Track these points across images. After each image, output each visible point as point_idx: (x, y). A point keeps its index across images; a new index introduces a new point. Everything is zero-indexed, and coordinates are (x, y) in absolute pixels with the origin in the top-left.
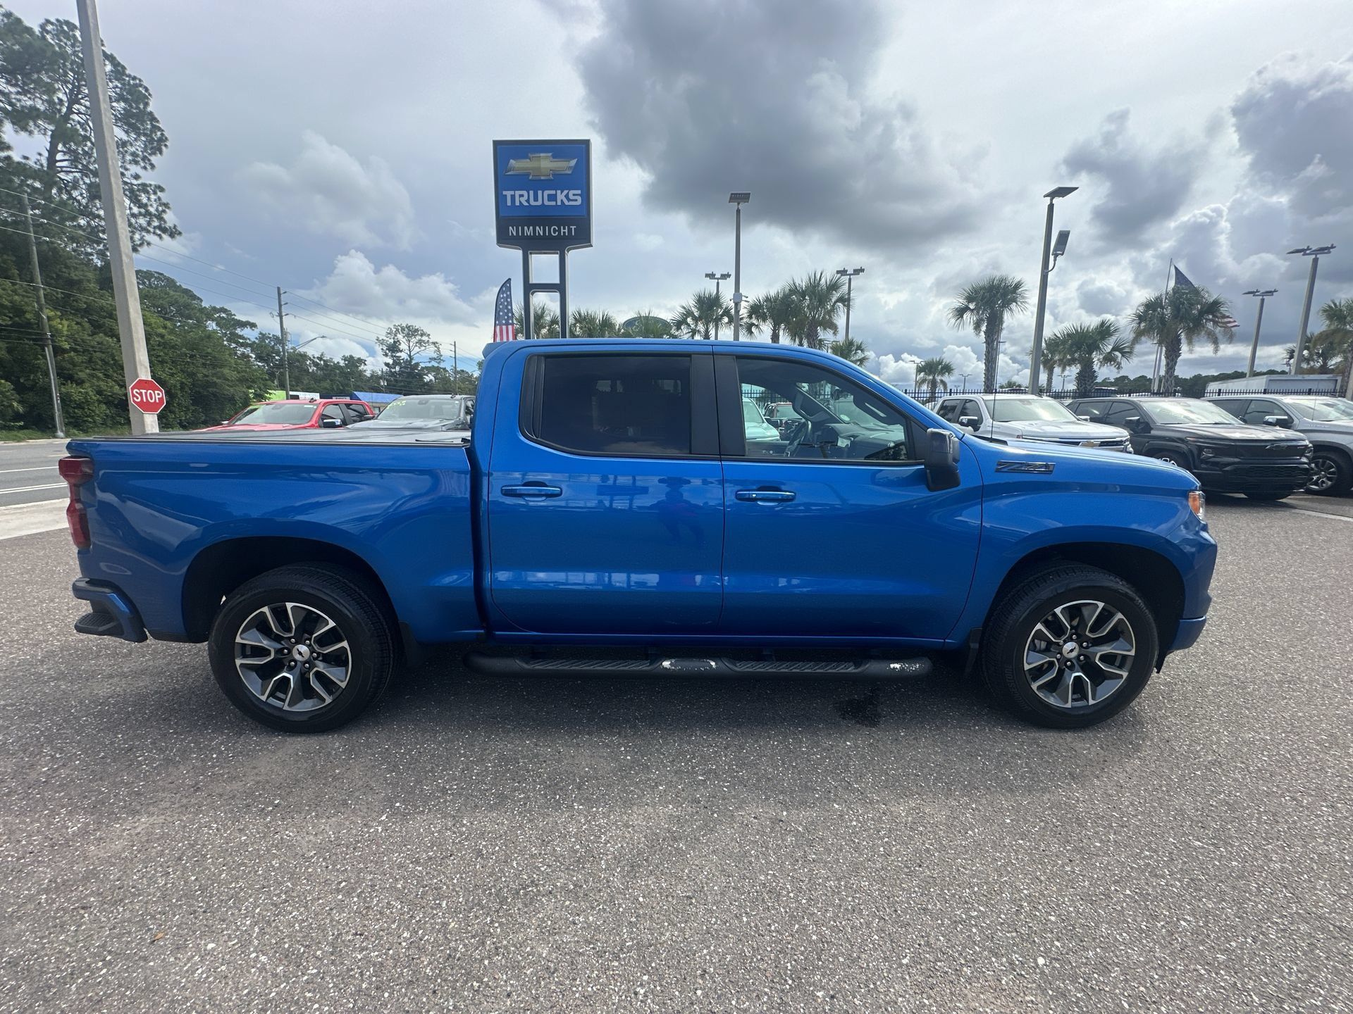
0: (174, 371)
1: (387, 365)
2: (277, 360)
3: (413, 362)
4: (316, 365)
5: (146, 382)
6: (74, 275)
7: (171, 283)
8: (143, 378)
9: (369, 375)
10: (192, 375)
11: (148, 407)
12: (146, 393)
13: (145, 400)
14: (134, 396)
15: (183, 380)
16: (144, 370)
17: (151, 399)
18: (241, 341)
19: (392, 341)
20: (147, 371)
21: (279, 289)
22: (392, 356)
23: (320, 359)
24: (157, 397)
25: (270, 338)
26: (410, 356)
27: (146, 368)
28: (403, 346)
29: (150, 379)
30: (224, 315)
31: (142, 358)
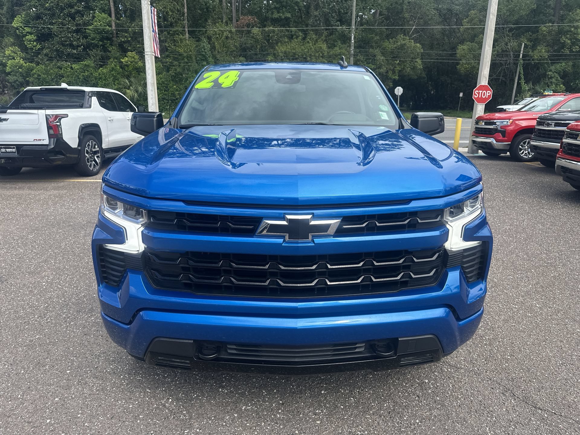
5: (484, 86)
8: (483, 84)
11: (480, 100)
12: (482, 93)
13: (480, 97)
14: (475, 94)
16: (484, 80)
17: (484, 96)
20: (486, 80)
24: (488, 94)
27: (486, 78)
29: (487, 84)
31: (485, 73)
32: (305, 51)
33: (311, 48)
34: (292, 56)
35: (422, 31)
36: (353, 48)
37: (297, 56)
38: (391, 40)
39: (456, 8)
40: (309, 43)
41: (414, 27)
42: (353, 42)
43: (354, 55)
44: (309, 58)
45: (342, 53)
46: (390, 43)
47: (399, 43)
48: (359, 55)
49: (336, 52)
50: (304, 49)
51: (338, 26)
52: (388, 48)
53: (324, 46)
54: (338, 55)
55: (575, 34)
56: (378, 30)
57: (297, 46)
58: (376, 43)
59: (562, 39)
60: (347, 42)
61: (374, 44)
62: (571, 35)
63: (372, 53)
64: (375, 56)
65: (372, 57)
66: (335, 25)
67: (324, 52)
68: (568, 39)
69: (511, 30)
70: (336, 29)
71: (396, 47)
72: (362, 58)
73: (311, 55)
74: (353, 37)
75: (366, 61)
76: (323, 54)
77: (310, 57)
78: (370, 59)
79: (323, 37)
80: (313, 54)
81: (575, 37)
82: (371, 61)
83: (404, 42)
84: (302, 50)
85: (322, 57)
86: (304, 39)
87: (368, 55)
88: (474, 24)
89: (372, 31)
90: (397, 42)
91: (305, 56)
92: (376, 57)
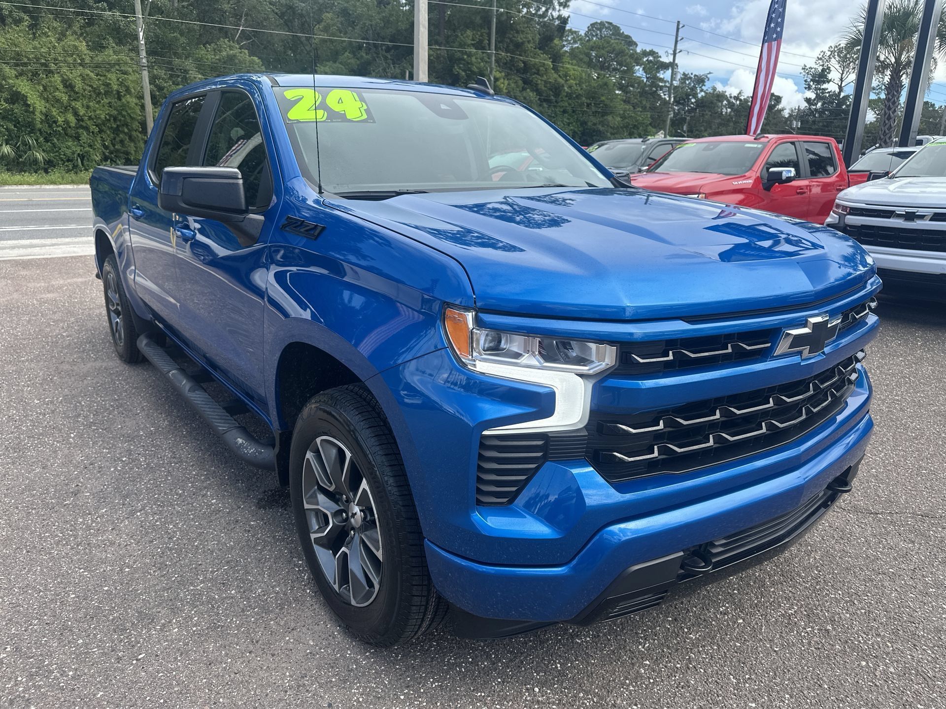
0: (572, 120)
1: (808, 100)
2: (692, 103)
3: (842, 95)
4: (731, 105)
6: (519, 38)
7: (616, 29)
9: (787, 116)
10: (584, 123)
15: (576, 129)
18: (661, 84)
19: (820, 68)
21: (679, 22)
22: (816, 89)
23: (736, 98)
25: (691, 78)
26: (840, 88)
28: (834, 75)
30: (651, 58)
32: (43, 50)
33: (54, 47)
34: (13, 58)
35: (254, 36)
36: (143, 54)
37: (26, 60)
38: (209, 46)
39: (301, 5)
40: (48, 36)
41: (241, 28)
42: (143, 42)
43: (148, 66)
44: (53, 65)
45: (121, 62)
46: (208, 51)
47: (224, 53)
48: (156, 67)
49: (110, 58)
50: (38, 46)
51: (104, 10)
52: (207, 59)
53: (81, 45)
54: (115, 64)
55: (468, 63)
56: (183, 27)
57: (21, 40)
58: (184, 49)
59: (455, 69)
60: (128, 42)
61: (180, 51)
62: (464, 64)
63: (180, 66)
64: (186, 71)
65: (182, 73)
66: (98, 8)
67: (84, 57)
68: (462, 70)
69: (388, 49)
70: (100, 16)
71: (219, 60)
72: (163, 74)
73: (55, 59)
74: (141, 34)
75: (169, 79)
76: (82, 60)
77: (56, 64)
78: (178, 76)
79: (76, 27)
80: (60, 59)
81: (469, 68)
82: (180, 79)
83: (231, 52)
84: (34, 49)
85: (80, 64)
86: (32, 27)
87: (172, 70)
88: (333, 35)
89: (173, 28)
90: (220, 51)
91: (43, 61)
92: (187, 73)
